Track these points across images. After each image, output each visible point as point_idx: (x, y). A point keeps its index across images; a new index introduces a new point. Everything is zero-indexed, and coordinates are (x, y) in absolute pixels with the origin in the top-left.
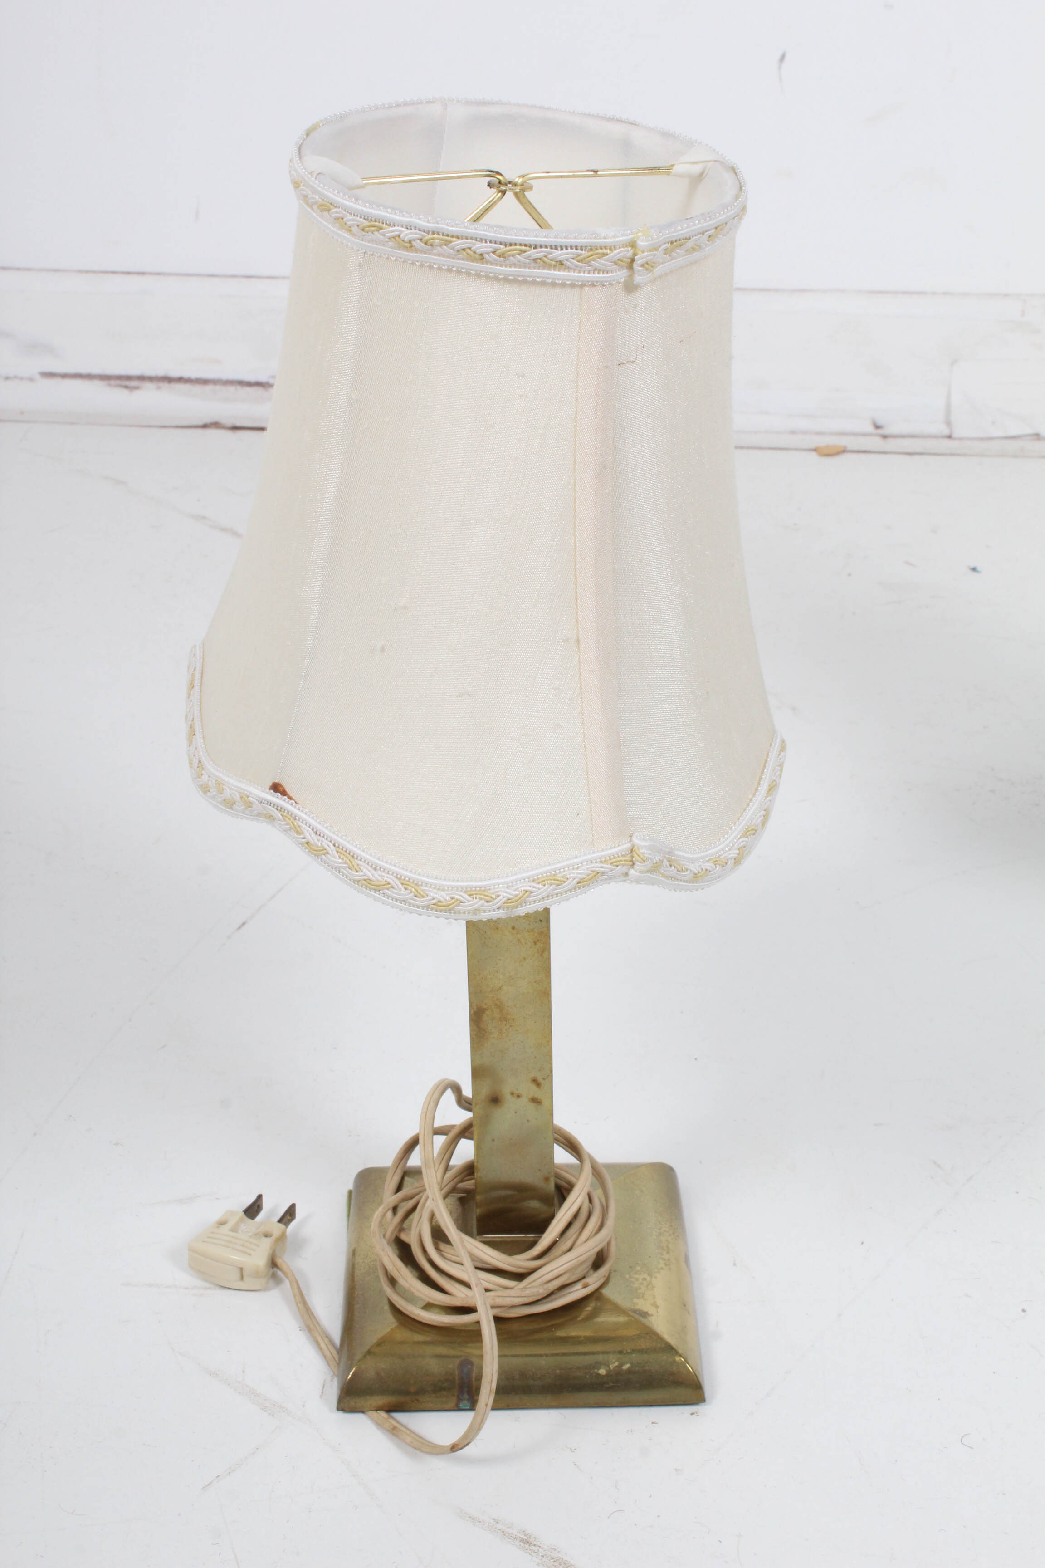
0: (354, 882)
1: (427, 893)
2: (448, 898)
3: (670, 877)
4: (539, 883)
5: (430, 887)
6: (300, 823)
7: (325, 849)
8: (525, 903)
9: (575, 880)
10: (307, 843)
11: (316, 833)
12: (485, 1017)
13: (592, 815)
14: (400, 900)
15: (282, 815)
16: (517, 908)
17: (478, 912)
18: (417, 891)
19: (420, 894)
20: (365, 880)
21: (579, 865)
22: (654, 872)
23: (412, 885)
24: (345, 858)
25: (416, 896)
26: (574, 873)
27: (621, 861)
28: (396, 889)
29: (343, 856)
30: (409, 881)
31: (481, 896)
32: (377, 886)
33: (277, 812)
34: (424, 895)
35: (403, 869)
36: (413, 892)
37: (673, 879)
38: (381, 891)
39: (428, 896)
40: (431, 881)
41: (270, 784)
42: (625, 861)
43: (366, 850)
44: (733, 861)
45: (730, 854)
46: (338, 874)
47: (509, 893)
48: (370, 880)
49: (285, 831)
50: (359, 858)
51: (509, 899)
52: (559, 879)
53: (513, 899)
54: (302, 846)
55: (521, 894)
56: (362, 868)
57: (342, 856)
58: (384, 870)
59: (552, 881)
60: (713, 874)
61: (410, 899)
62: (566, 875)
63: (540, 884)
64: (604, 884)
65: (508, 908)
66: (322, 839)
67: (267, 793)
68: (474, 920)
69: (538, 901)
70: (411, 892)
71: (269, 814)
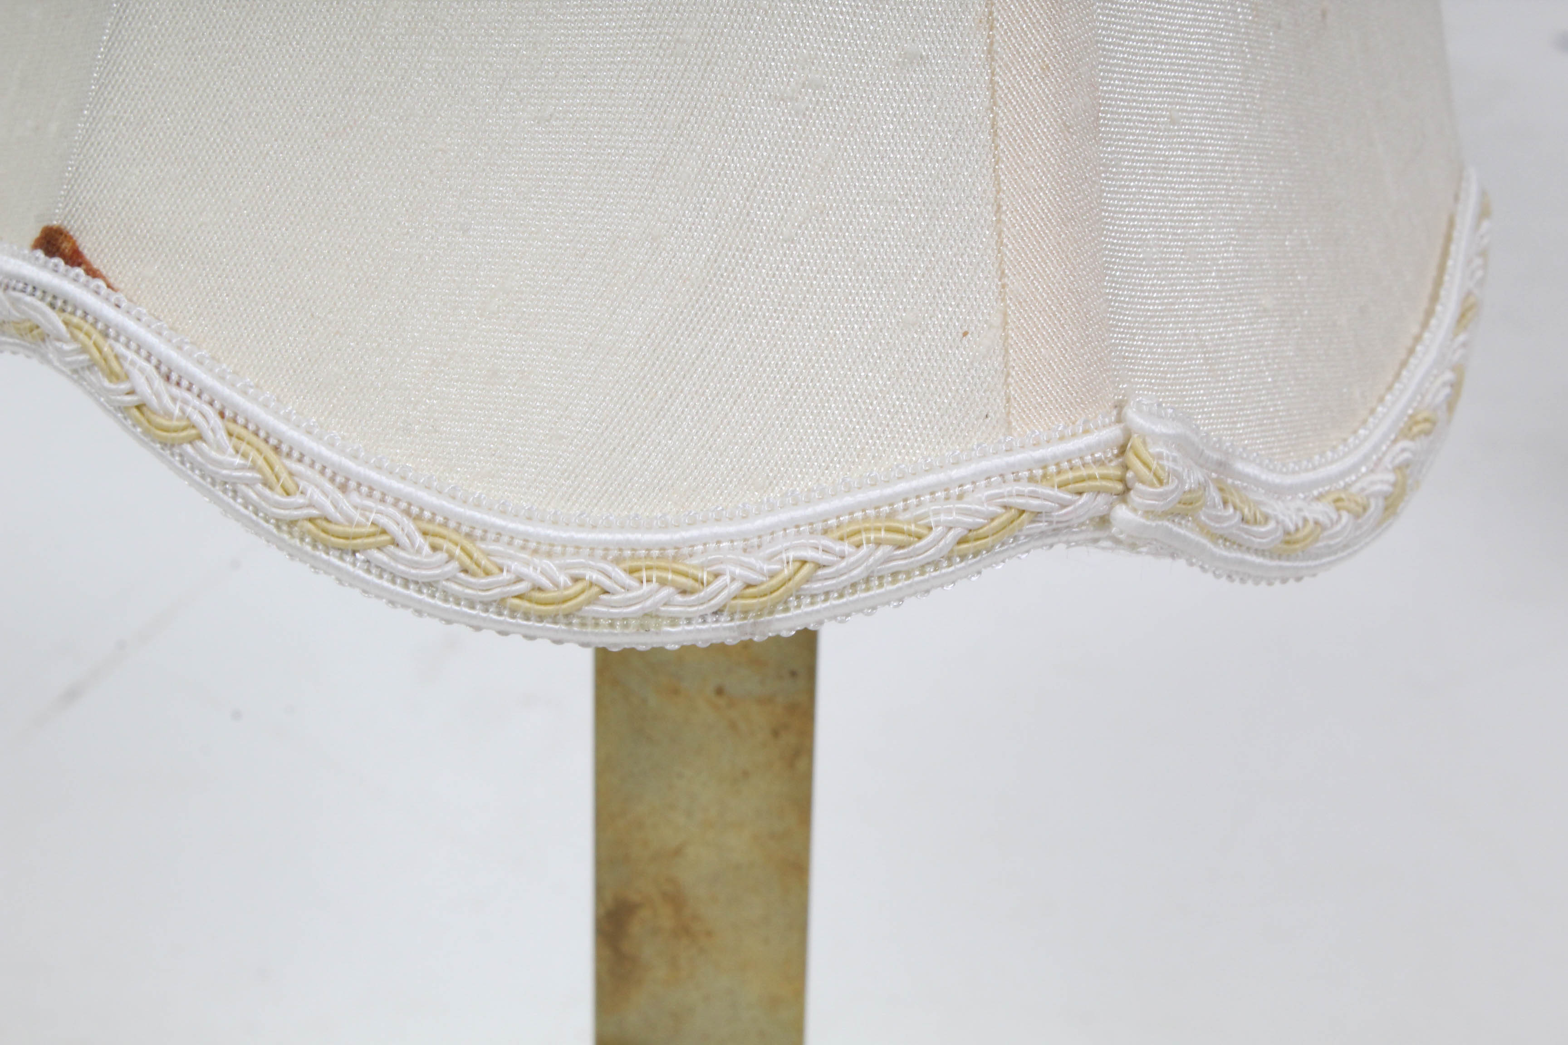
0: (278, 527)
1: (499, 560)
2: (563, 579)
3: (1221, 536)
4: (842, 539)
5: (510, 544)
6: (120, 348)
7: (194, 427)
8: (798, 597)
9: (952, 533)
10: (139, 407)
11: (168, 378)
12: (635, 928)
13: (1007, 337)
14: (416, 583)
15: (67, 323)
16: (771, 613)
17: (652, 622)
18: (471, 557)
19: (478, 565)
20: (311, 520)
21: (965, 488)
22: (1183, 518)
23: (455, 537)
24: (253, 454)
25: (465, 571)
26: (949, 511)
27: (1091, 477)
28: (404, 549)
29: (249, 448)
30: (445, 525)
31: (663, 574)
32: (347, 538)
33: (53, 315)
34: (491, 567)
35: (428, 488)
36: (459, 559)
37: (1228, 544)
38: (358, 555)
39: (501, 570)
40: (512, 525)
41: (35, 233)
42: (1104, 477)
43: (316, 431)
44: (1381, 503)
45: (1373, 483)
46: (231, 501)
47: (751, 568)
48: (327, 519)
49: (77, 373)
50: (296, 454)
51: (749, 586)
52: (905, 527)
53: (763, 587)
54: (125, 418)
55: (786, 572)
56: (302, 484)
57: (244, 447)
58: (371, 489)
59: (883, 534)
60: (1332, 537)
61: (448, 580)
62: (925, 516)
63: (846, 543)
64: (1035, 548)
65: (745, 612)
66: (188, 396)
67: (24, 258)
68: (642, 648)
69: (836, 595)
70: (451, 557)
71: (29, 320)
